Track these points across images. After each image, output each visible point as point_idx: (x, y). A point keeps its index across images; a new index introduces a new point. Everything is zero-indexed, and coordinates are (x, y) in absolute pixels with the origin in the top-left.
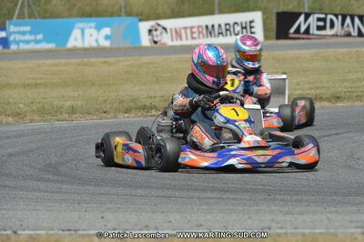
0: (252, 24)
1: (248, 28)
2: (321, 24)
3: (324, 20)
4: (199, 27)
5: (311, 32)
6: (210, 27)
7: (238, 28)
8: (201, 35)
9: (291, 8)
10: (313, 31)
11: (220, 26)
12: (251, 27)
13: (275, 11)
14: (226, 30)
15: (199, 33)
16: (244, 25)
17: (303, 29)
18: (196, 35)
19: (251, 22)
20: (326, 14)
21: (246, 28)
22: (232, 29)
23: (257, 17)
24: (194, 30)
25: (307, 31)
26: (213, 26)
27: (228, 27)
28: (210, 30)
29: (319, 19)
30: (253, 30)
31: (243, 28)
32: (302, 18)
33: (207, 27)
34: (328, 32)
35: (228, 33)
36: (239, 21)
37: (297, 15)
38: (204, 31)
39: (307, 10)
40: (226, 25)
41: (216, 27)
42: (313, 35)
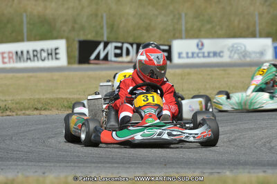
0: (57, 51)
1: (54, 54)
2: (118, 51)
3: (121, 48)
4: (9, 53)
5: (109, 58)
6: (19, 53)
7: (44, 55)
8: (11, 60)
9: (90, 37)
10: (111, 57)
11: (28, 52)
12: (56, 54)
13: (77, 39)
14: (34, 56)
15: (10, 58)
16: (50, 52)
17: (102, 56)
18: (6, 60)
19: (56, 49)
20: (123, 43)
21: (51, 54)
22: (39, 55)
23: (61, 44)
24: (6, 55)
25: (106, 58)
26: (22, 52)
27: (35, 53)
28: (19, 56)
29: (116, 48)
30: (58, 56)
31: (48, 54)
32: (101, 46)
33: (17, 53)
34: (125, 58)
35: (36, 58)
36: (45, 48)
37: (97, 44)
38: (14, 57)
39: (105, 39)
40: (34, 51)
41: (25, 53)
42: (111, 61)
